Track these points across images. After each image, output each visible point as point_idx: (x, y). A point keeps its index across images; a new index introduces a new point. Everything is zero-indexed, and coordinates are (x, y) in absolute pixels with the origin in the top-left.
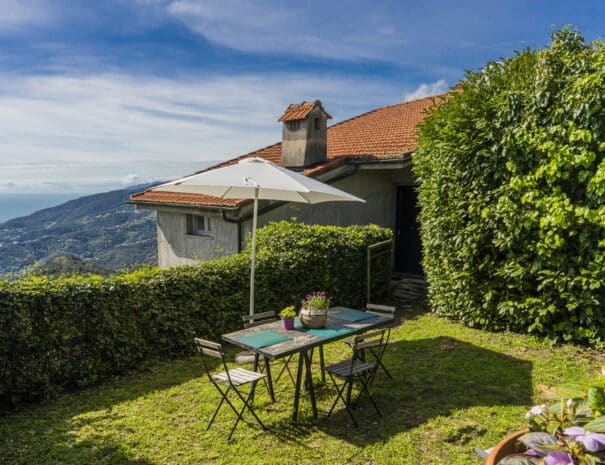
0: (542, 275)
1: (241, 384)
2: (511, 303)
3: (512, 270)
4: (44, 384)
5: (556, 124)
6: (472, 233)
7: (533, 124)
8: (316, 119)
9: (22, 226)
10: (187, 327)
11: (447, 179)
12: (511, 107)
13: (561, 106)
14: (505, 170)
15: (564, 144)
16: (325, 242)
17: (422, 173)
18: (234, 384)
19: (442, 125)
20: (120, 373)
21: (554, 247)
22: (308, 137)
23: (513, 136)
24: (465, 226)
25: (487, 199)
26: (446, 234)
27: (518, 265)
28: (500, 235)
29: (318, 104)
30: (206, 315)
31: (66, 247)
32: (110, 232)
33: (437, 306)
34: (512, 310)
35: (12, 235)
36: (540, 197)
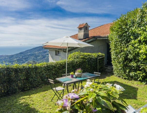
0: (141, 65)
1: (59, 91)
2: (133, 73)
3: (133, 64)
4: (17, 89)
5: (143, 26)
6: (123, 54)
7: (137, 27)
8: (86, 27)
9: (23, 54)
10: (51, 77)
11: (117, 41)
12: (131, 22)
13: (144, 22)
14: (130, 38)
15: (145, 32)
16: (87, 57)
17: (111, 40)
18: (57, 90)
19: (115, 28)
20: (35, 87)
21: (144, 58)
22: (84, 32)
23: (132, 30)
24: (121, 53)
25: (126, 46)
26: (116, 55)
27: (135, 63)
28: (130, 55)
29: (86, 24)
30: (56, 74)
31: (32, 59)
32: (42, 55)
33: (115, 73)
34: (133, 75)
35: (20, 56)
36: (140, 45)
